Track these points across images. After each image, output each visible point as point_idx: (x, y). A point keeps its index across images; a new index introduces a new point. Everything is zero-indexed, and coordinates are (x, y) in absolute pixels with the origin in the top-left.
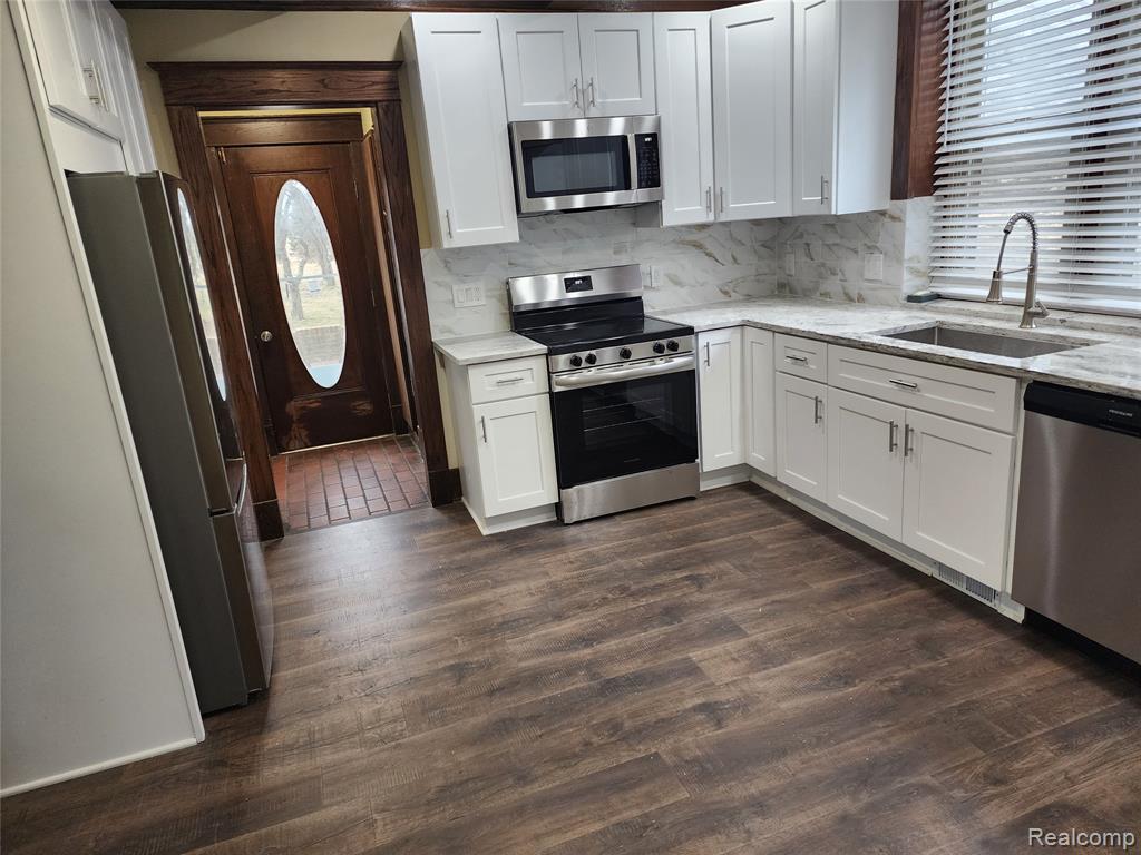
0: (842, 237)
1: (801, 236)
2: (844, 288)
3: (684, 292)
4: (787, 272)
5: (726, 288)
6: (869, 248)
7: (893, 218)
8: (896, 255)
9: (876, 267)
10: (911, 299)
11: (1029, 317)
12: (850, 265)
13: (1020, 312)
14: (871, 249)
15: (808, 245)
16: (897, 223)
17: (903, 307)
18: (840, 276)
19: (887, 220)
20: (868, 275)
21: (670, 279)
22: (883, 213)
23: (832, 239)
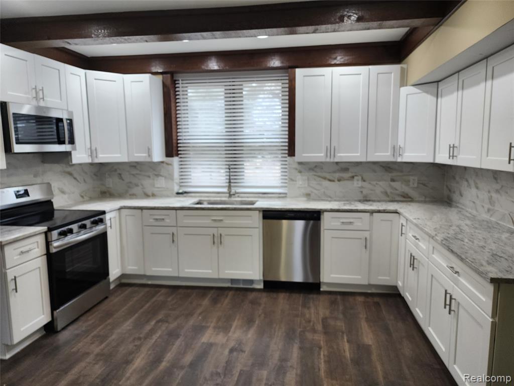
0: (140, 171)
1: (116, 170)
2: (143, 191)
3: (66, 196)
4: (107, 186)
5: (82, 195)
6: (156, 175)
7: (168, 164)
8: (170, 177)
9: (161, 183)
10: (178, 193)
11: (230, 195)
12: (147, 183)
13: (228, 195)
14: (158, 175)
15: (120, 174)
16: (170, 166)
17: (176, 197)
18: (141, 187)
19: (165, 165)
20: (156, 186)
21: (60, 191)
22: (162, 162)
23: (134, 172)
